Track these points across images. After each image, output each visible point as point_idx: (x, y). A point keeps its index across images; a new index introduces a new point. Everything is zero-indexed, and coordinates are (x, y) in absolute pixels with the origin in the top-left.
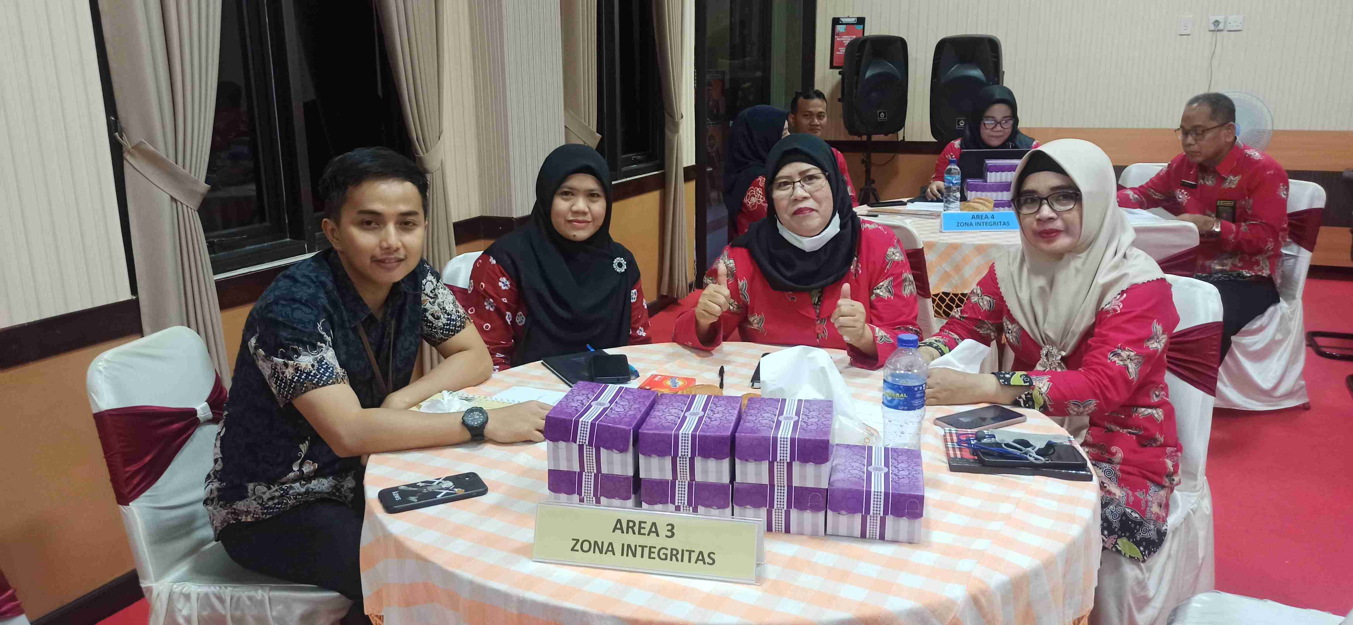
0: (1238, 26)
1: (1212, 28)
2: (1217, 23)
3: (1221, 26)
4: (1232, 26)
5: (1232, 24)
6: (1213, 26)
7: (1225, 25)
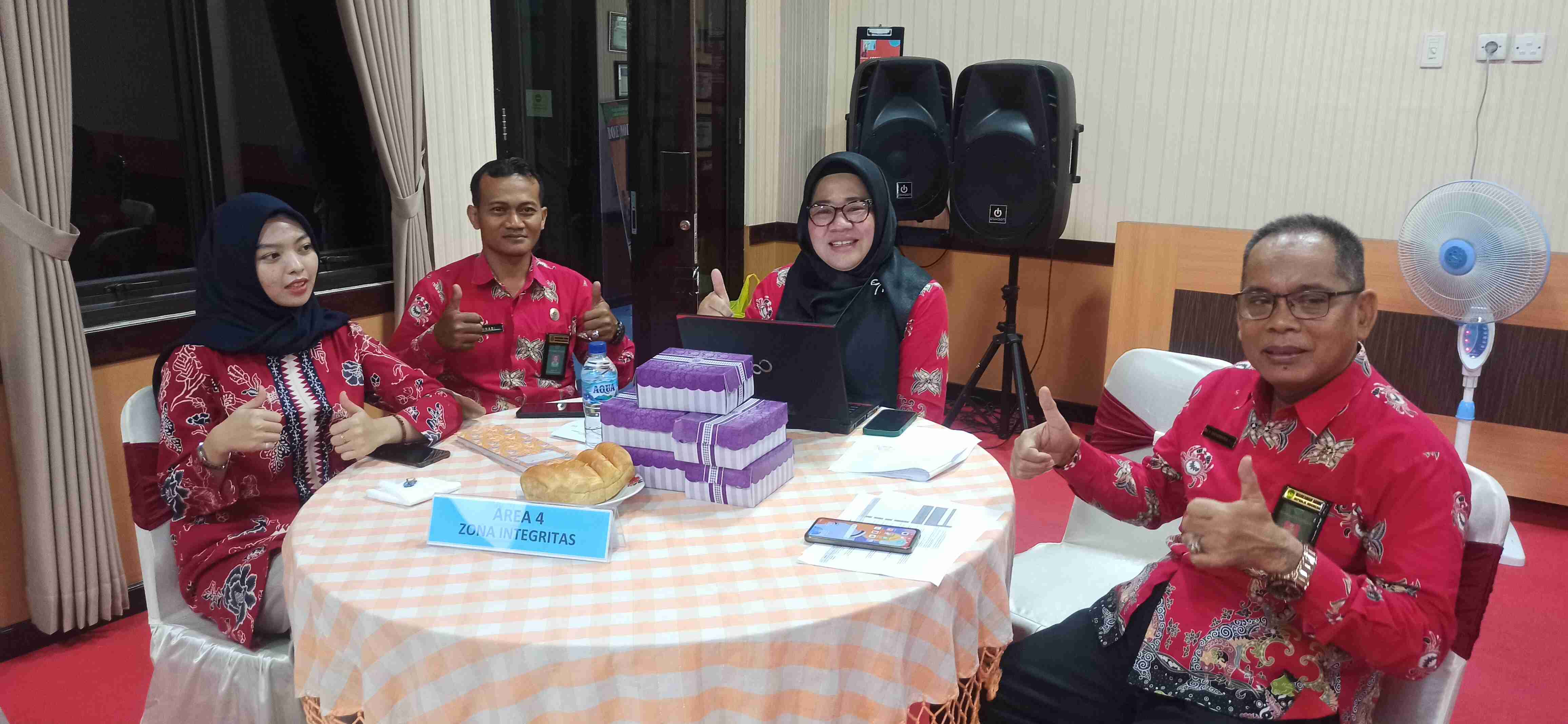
0: (1534, 53)
1: (1483, 55)
2: (1492, 46)
3: (1500, 54)
4: (1523, 53)
5: (1520, 50)
6: (1485, 53)
7: (1508, 50)
